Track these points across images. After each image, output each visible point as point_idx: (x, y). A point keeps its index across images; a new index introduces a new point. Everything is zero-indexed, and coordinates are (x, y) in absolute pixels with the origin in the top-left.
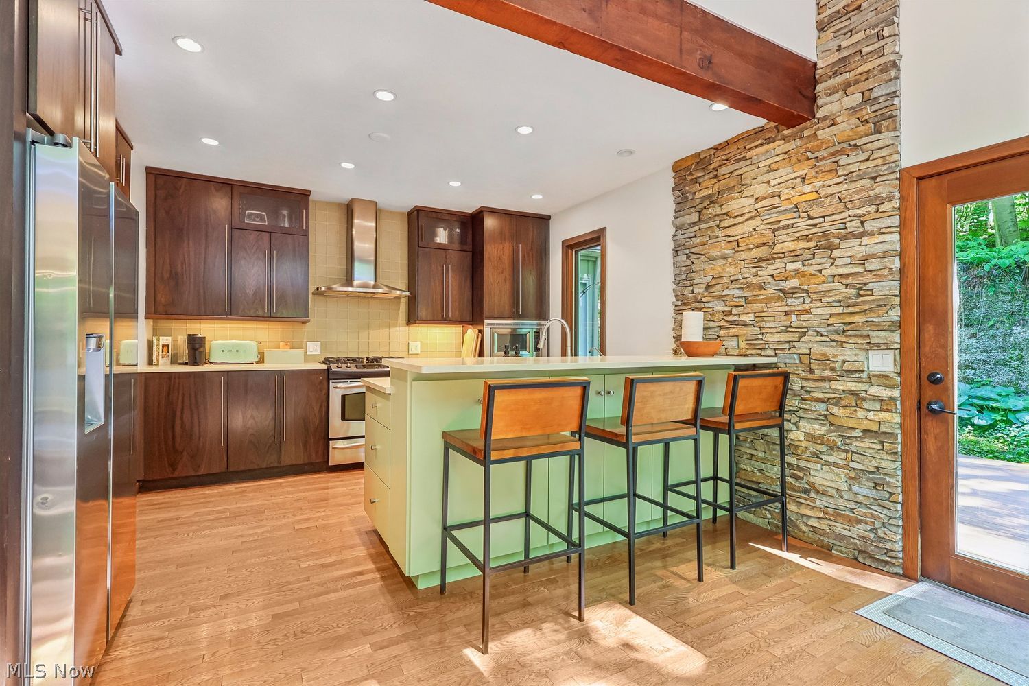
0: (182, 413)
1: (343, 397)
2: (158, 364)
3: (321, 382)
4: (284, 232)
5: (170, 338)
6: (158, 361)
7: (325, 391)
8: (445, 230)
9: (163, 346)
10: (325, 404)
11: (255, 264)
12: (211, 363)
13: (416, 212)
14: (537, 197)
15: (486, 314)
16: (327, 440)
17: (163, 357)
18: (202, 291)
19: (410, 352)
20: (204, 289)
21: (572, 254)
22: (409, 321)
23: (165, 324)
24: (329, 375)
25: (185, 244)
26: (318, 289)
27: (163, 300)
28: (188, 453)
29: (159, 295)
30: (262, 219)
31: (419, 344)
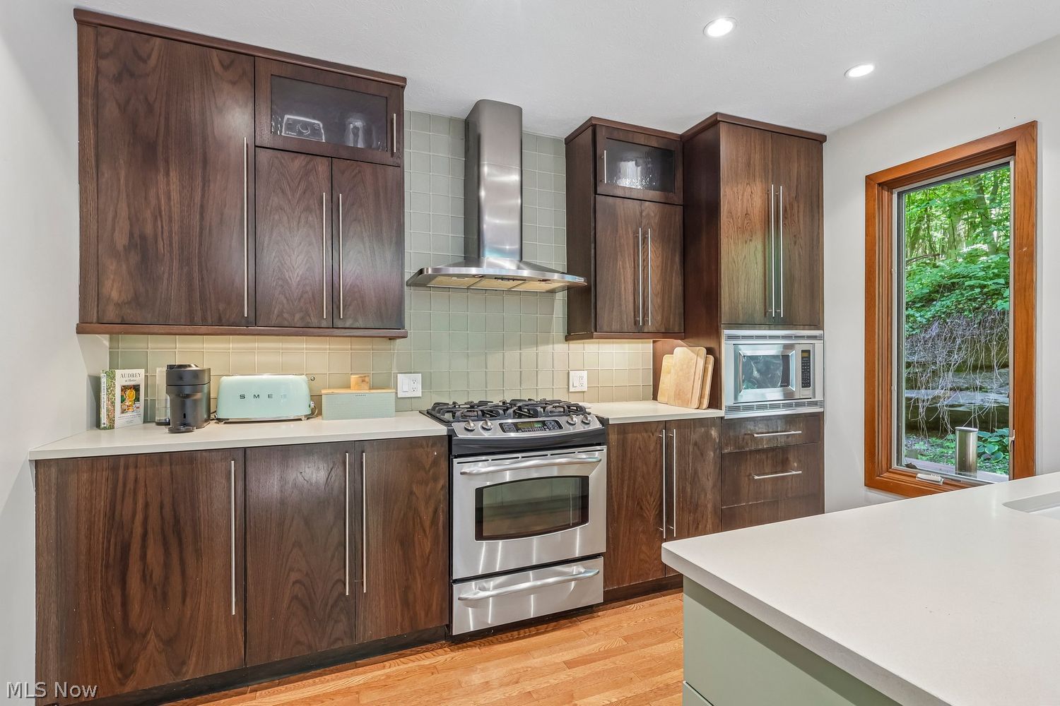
0: (144, 547)
1: (479, 492)
2: (111, 427)
3: (435, 463)
4: (355, 157)
5: (142, 371)
6: (112, 421)
7: (443, 481)
8: (637, 165)
9: (124, 389)
10: (443, 506)
11: (303, 221)
12: (219, 420)
13: (590, 131)
14: (861, 71)
15: (724, 319)
16: (450, 582)
17: (123, 411)
18: (196, 275)
19: (572, 389)
20: (201, 271)
21: (891, 200)
22: (569, 332)
23: (134, 344)
24: (451, 448)
25: (161, 177)
26: (421, 272)
27: (115, 295)
28: (157, 636)
29: (108, 283)
30: (315, 131)
31: (585, 374)
